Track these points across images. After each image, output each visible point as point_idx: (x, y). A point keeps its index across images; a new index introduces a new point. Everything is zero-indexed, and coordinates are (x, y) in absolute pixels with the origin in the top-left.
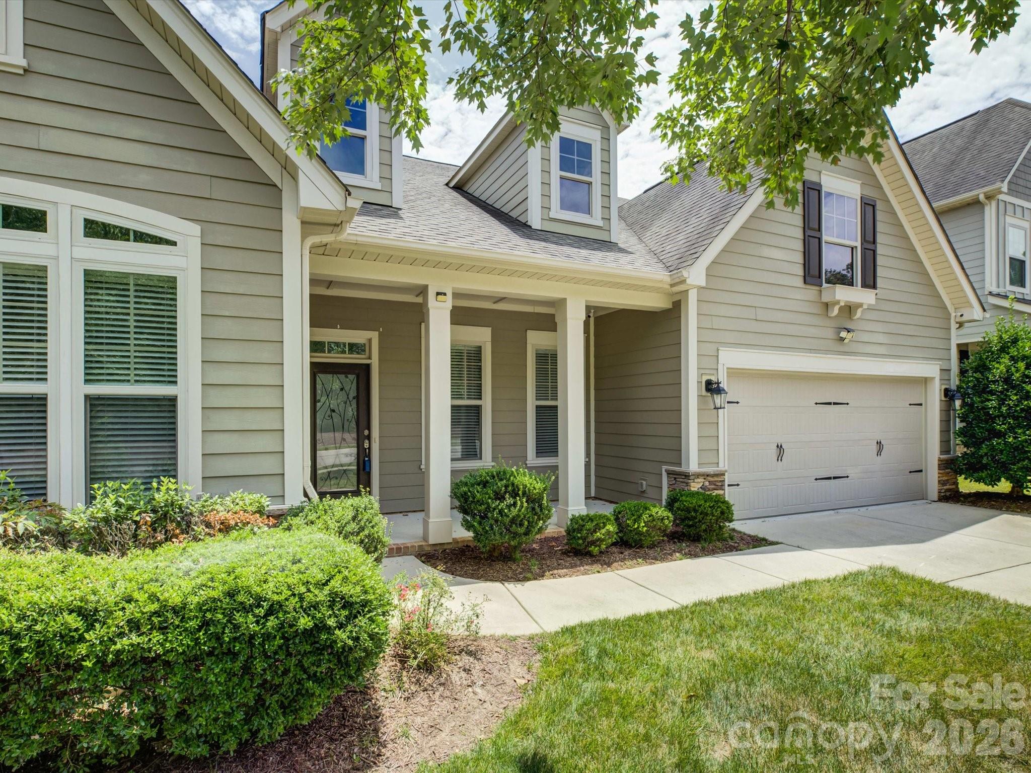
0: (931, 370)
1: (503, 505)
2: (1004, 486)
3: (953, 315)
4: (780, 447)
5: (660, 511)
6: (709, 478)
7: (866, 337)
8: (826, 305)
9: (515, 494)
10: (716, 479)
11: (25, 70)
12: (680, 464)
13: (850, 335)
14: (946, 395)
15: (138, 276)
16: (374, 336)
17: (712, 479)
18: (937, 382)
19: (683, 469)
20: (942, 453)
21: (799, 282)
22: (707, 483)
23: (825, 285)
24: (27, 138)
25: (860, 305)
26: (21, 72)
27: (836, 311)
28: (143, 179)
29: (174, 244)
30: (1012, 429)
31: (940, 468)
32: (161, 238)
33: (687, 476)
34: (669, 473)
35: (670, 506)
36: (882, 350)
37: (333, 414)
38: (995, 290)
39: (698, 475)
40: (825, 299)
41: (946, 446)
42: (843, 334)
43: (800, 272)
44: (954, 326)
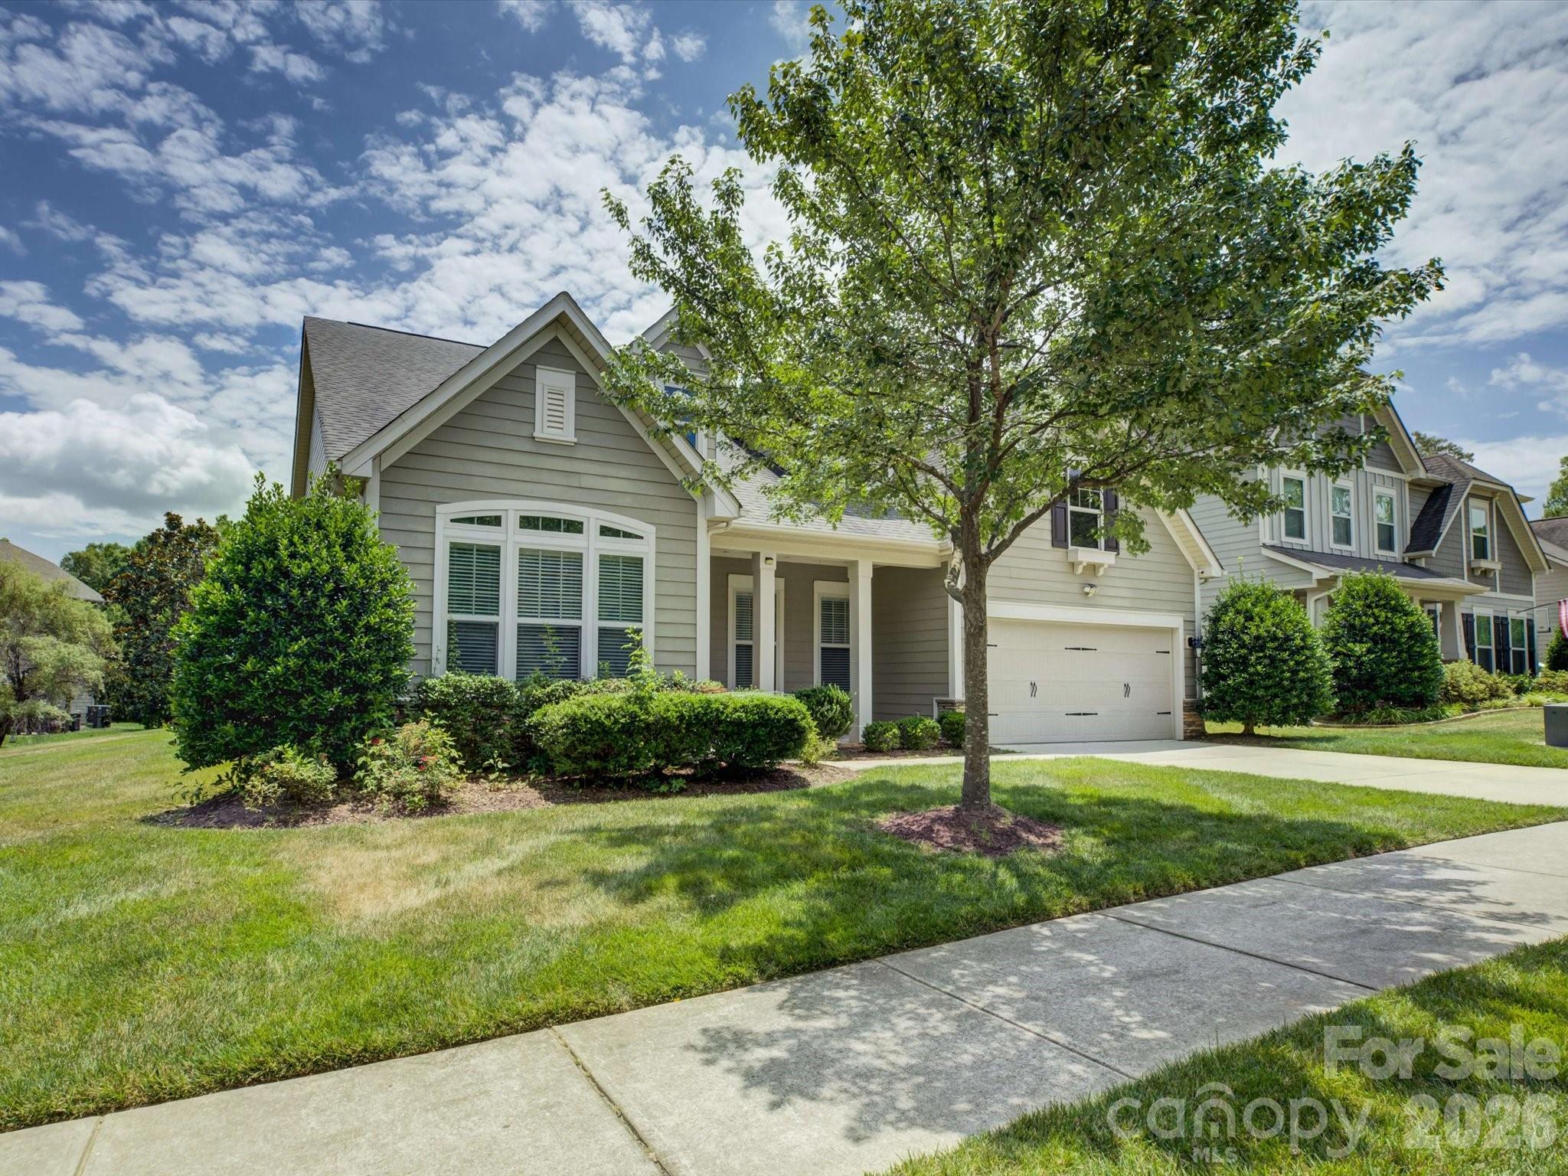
0: (1176, 621)
1: (823, 709)
2: (1237, 727)
3: (1196, 571)
4: (1033, 685)
5: (932, 722)
7: (1112, 592)
8: (1073, 565)
9: (831, 702)
11: (575, 444)
12: (947, 695)
13: (1093, 590)
14: (1190, 644)
15: (624, 558)
18: (1181, 632)
19: (950, 698)
20: (1187, 696)
21: (1048, 545)
23: (1071, 547)
24: (574, 481)
25: (1102, 565)
26: (573, 444)
27: (1080, 570)
28: (627, 501)
29: (643, 538)
30: (1232, 672)
31: (1185, 710)
32: (636, 535)
33: (953, 703)
34: (939, 703)
35: (940, 721)
36: (1126, 603)
38: (1268, 542)
40: (1071, 560)
41: (1191, 691)
42: (1087, 589)
43: (1049, 537)
44: (1197, 582)
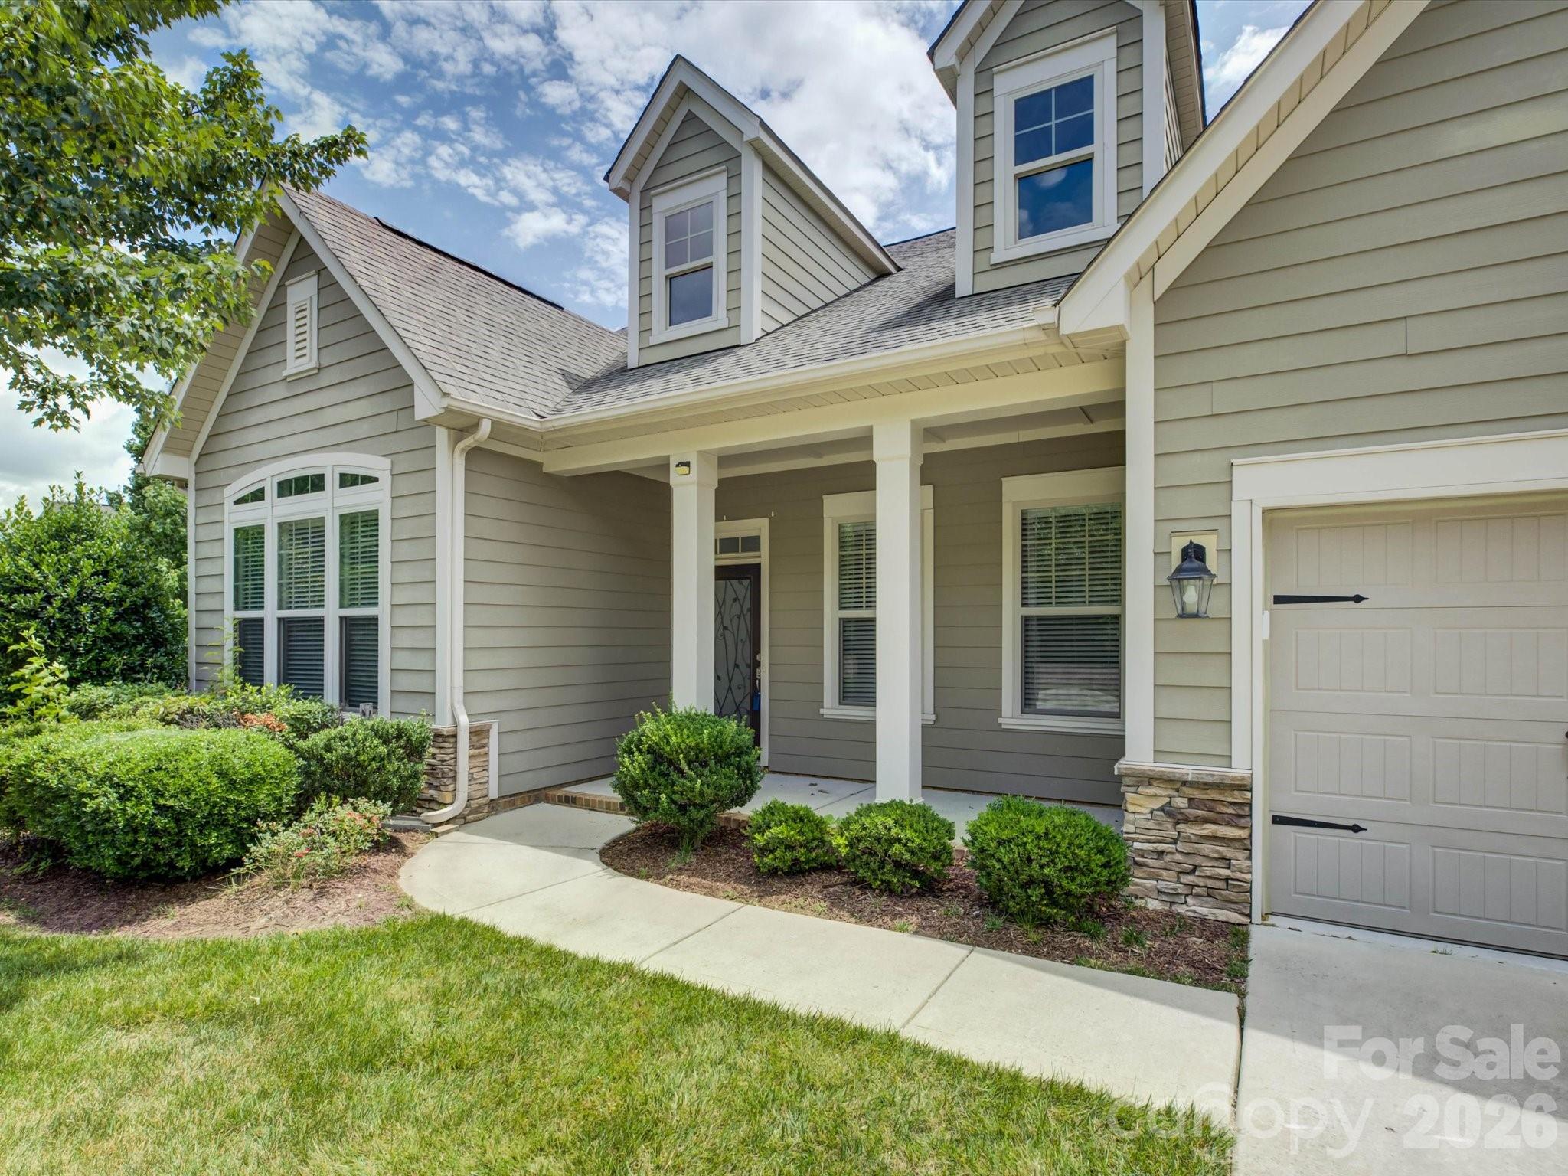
6: (1187, 790)
10: (1214, 795)
11: (319, 369)
15: (362, 514)
16: (764, 523)
17: (1197, 794)
22: (1181, 802)
26: (316, 371)
29: (376, 480)
32: (370, 477)
37: (727, 632)
39: (1148, 779)
